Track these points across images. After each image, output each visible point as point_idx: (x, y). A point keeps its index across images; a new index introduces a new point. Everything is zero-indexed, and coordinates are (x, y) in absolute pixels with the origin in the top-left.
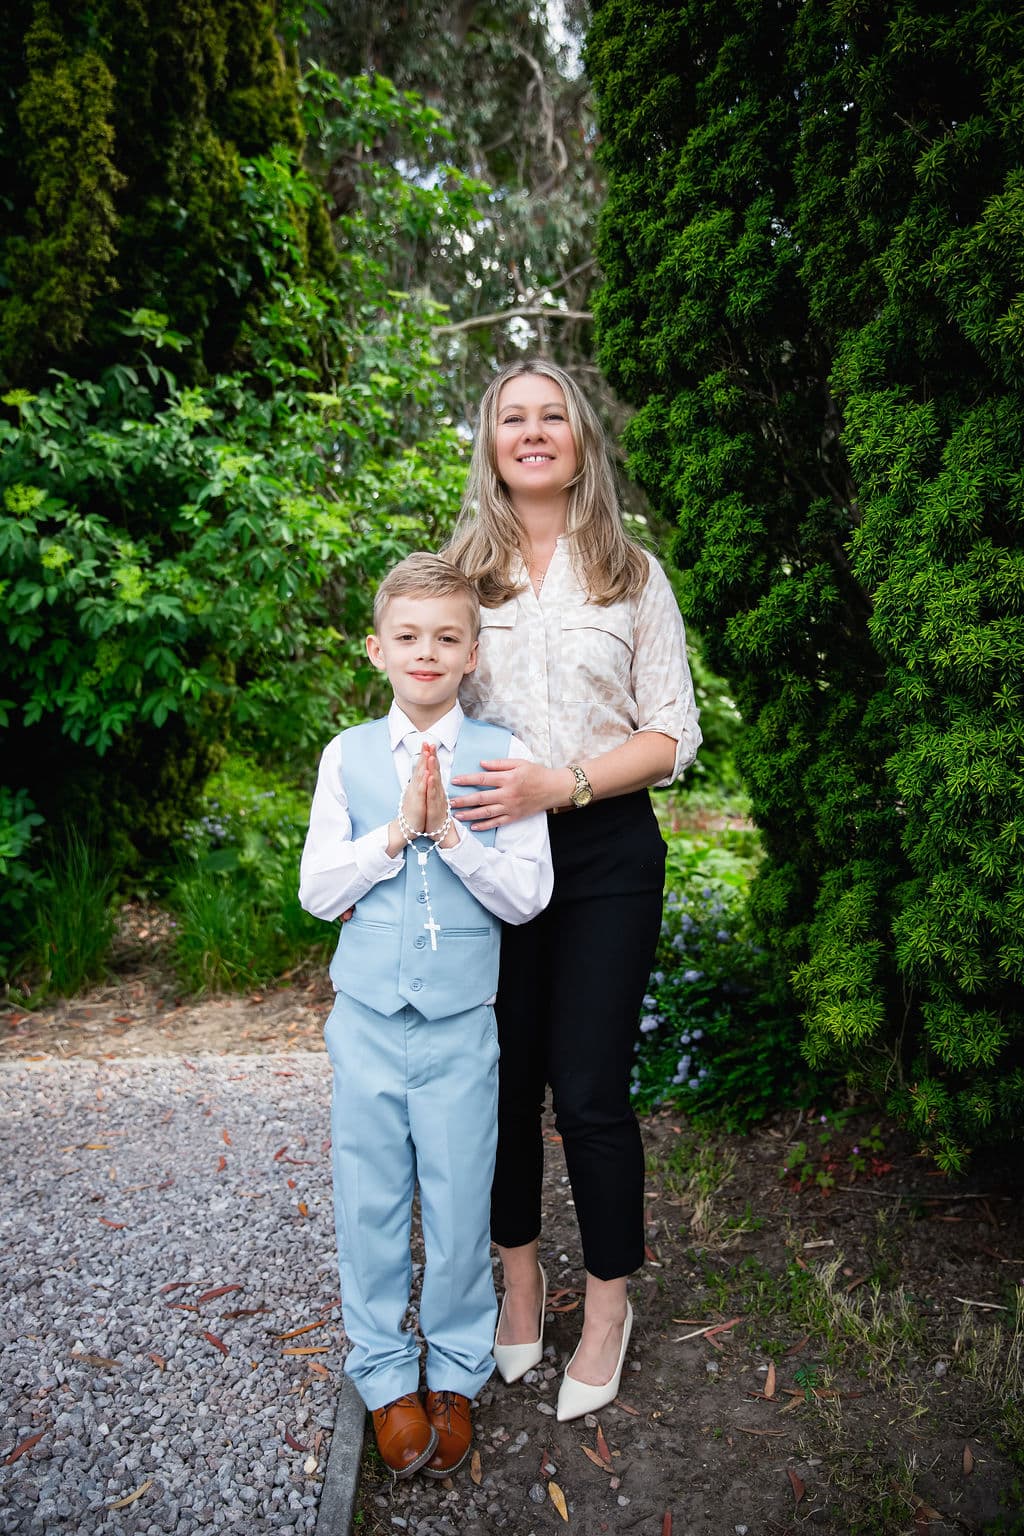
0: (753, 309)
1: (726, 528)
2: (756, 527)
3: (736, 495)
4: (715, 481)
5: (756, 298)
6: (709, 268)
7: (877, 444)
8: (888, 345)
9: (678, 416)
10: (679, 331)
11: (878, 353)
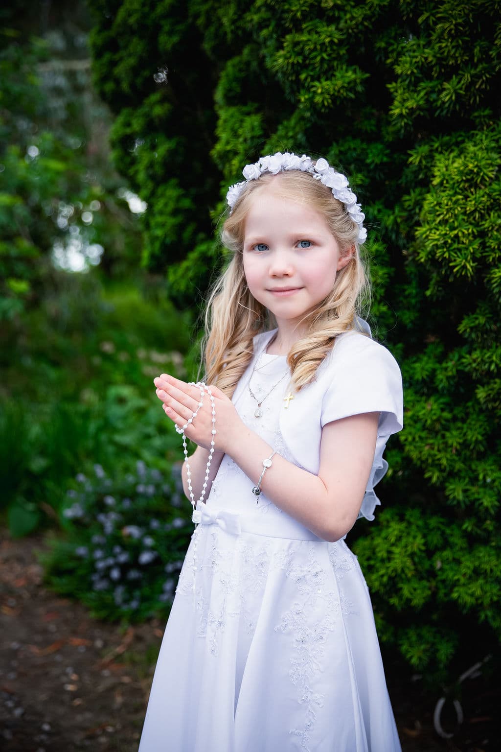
0: (174, 46)
1: (166, 205)
2: (186, 203)
3: (174, 181)
4: (159, 170)
5: (175, 39)
6: (145, 16)
7: (228, 143)
8: (243, 74)
9: (137, 125)
10: (132, 61)
11: (236, 79)
